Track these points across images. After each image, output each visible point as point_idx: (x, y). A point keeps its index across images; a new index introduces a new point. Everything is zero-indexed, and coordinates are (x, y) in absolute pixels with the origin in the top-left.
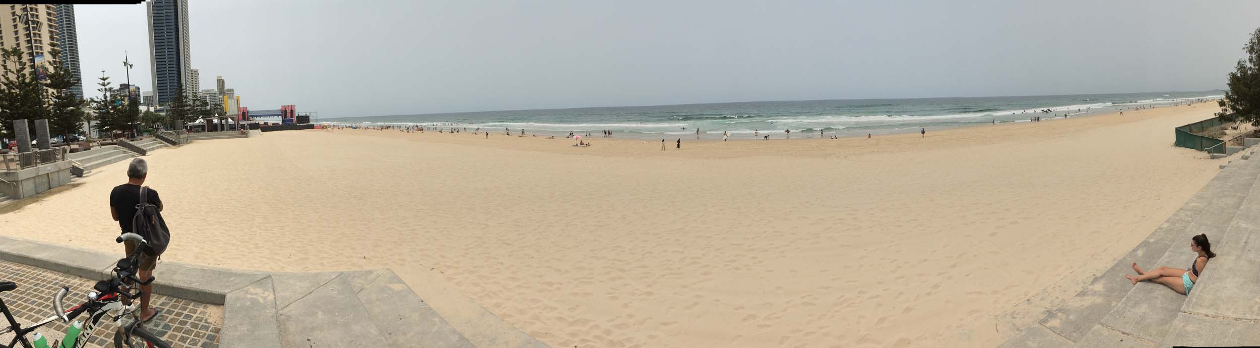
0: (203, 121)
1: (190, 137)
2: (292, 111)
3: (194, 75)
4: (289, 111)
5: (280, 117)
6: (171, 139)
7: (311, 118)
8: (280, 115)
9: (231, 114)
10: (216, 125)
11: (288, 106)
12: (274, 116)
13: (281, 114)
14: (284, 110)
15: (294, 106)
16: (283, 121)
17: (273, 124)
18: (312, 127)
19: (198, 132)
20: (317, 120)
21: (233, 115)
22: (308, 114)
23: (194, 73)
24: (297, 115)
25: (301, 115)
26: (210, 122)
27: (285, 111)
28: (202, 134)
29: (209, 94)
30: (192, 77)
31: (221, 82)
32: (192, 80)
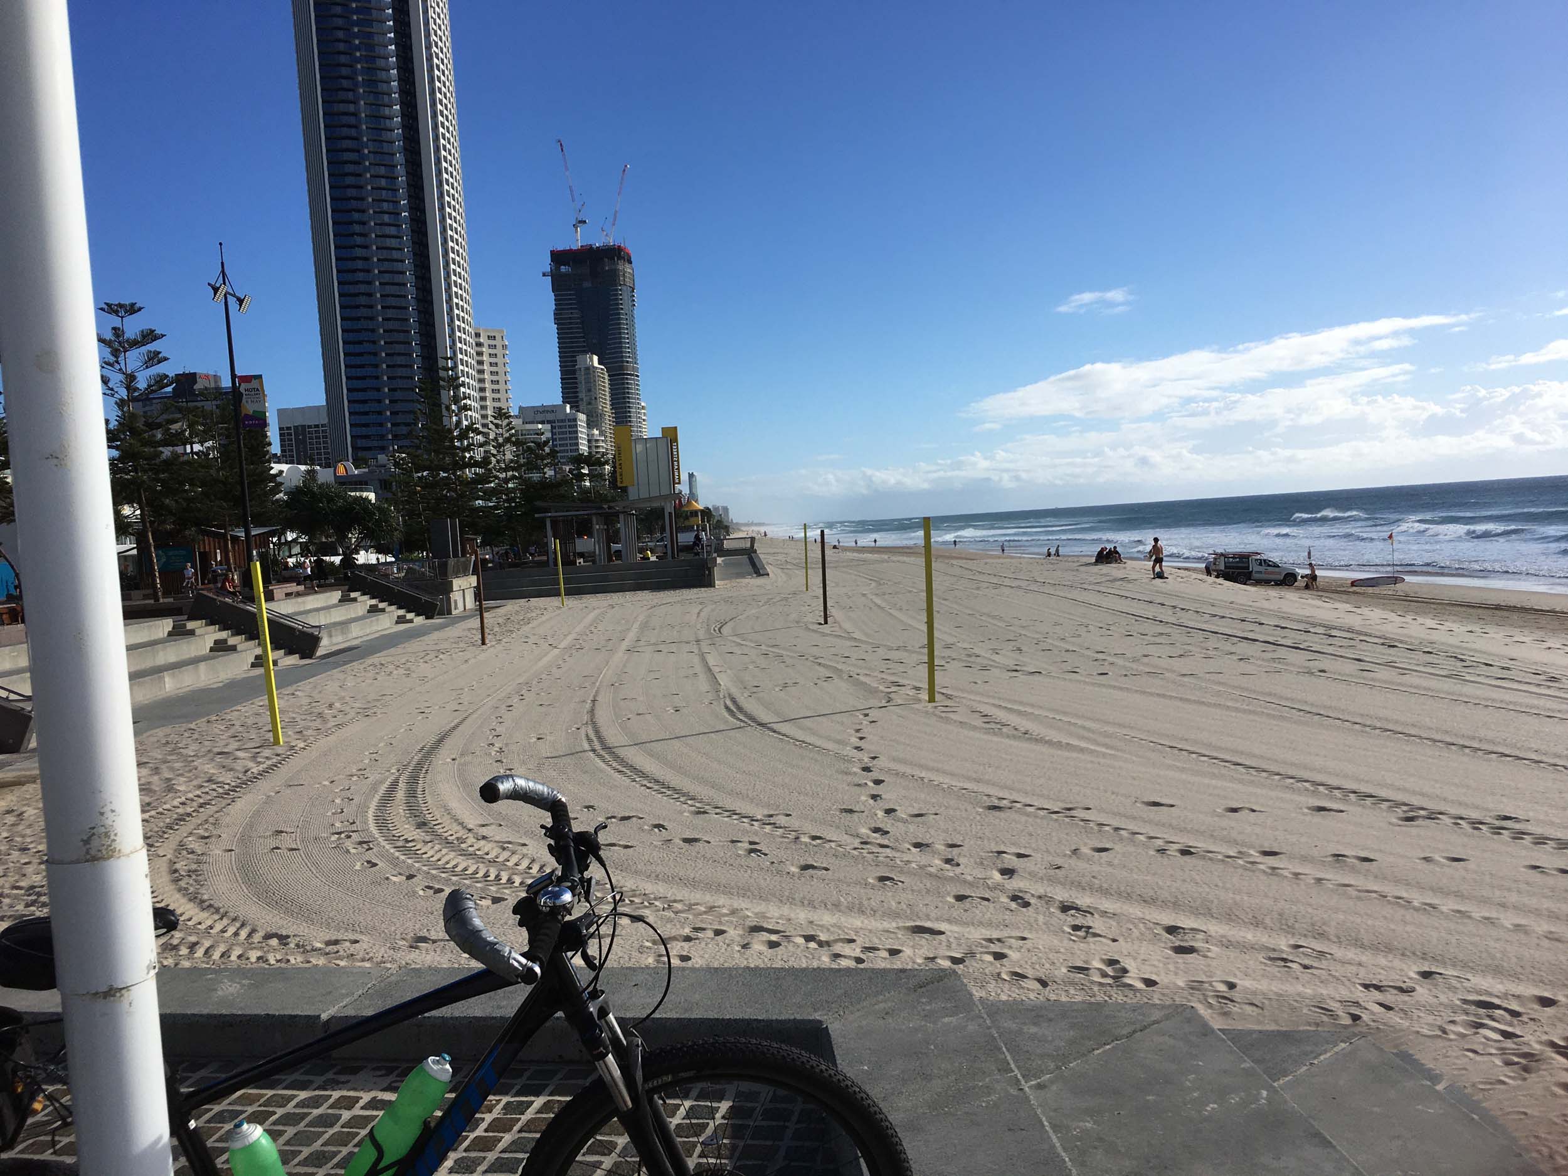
9: (644, 494)
29: (549, 422)
30: (480, 358)
31: (592, 378)
32: (480, 367)
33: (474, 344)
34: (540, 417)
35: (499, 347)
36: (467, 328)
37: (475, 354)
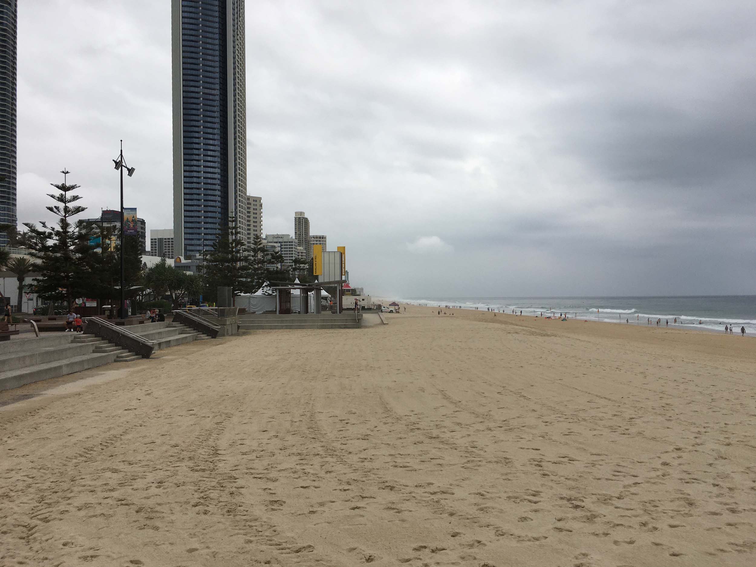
1: (244, 322)
3: (252, 207)
6: (205, 324)
21: (330, 283)
23: (253, 203)
26: (285, 294)
28: (270, 317)
29: (279, 242)
30: (249, 210)
31: (301, 223)
32: (249, 215)
33: (246, 203)
34: (275, 240)
35: (258, 205)
36: (244, 195)
37: (246, 208)
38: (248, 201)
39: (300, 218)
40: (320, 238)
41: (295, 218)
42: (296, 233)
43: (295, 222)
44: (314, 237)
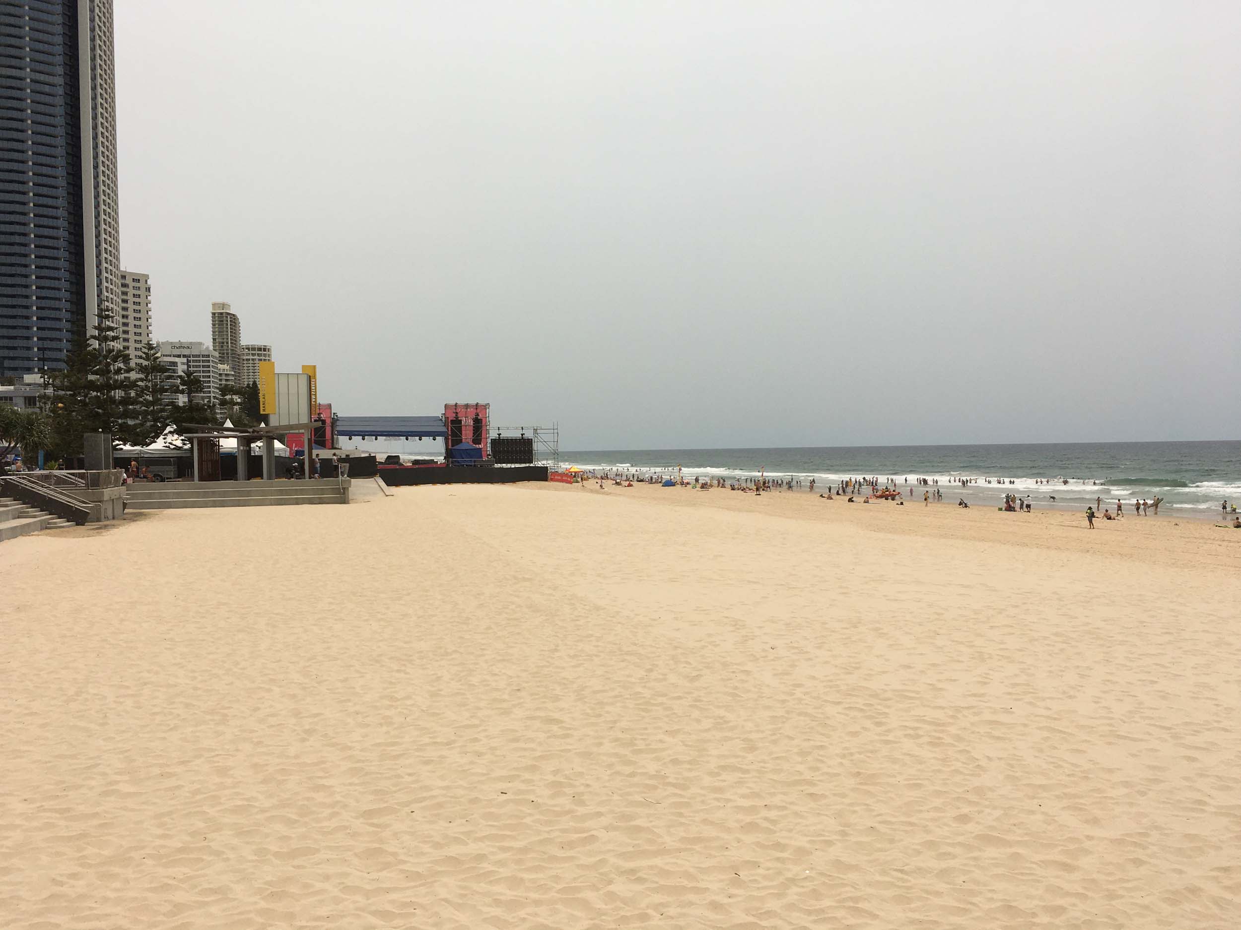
0: (179, 443)
1: (134, 496)
2: (479, 425)
3: (131, 291)
4: (467, 422)
5: (440, 440)
6: (63, 499)
7: (537, 447)
8: (439, 434)
9: (284, 422)
10: (230, 457)
11: (467, 406)
12: (421, 435)
13: (444, 429)
14: (452, 417)
15: (485, 407)
16: (449, 454)
17: (416, 462)
18: (541, 475)
19: (163, 480)
20: (556, 455)
21: (291, 427)
22: (529, 434)
23: (131, 284)
24: (493, 434)
25: (506, 434)
26: (209, 447)
27: (457, 422)
28: (181, 486)
29: (184, 356)
30: (125, 297)
31: (225, 322)
32: (125, 305)
33: (120, 284)
34: (177, 352)
35: (143, 289)
36: (114, 270)
37: (120, 293)
38: (123, 281)
39: (222, 313)
40: (260, 349)
41: (214, 314)
42: (214, 339)
43: (213, 321)
44: (248, 349)
